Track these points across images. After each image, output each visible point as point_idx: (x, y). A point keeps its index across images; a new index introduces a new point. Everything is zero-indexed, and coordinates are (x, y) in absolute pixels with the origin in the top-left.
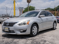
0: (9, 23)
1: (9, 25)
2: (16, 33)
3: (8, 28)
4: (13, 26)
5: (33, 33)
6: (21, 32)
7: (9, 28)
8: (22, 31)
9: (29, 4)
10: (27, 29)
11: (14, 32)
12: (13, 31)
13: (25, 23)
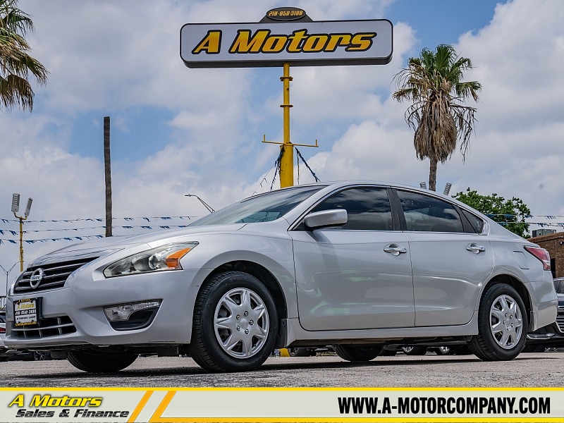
0: (43, 267)
1: (43, 281)
2: (82, 331)
3: (32, 300)
4: (62, 285)
5: (224, 339)
6: (116, 325)
7: (39, 302)
8: (124, 314)
9: (433, 169)
10: (160, 301)
11: (72, 329)
12: (66, 319)
13: (154, 260)
